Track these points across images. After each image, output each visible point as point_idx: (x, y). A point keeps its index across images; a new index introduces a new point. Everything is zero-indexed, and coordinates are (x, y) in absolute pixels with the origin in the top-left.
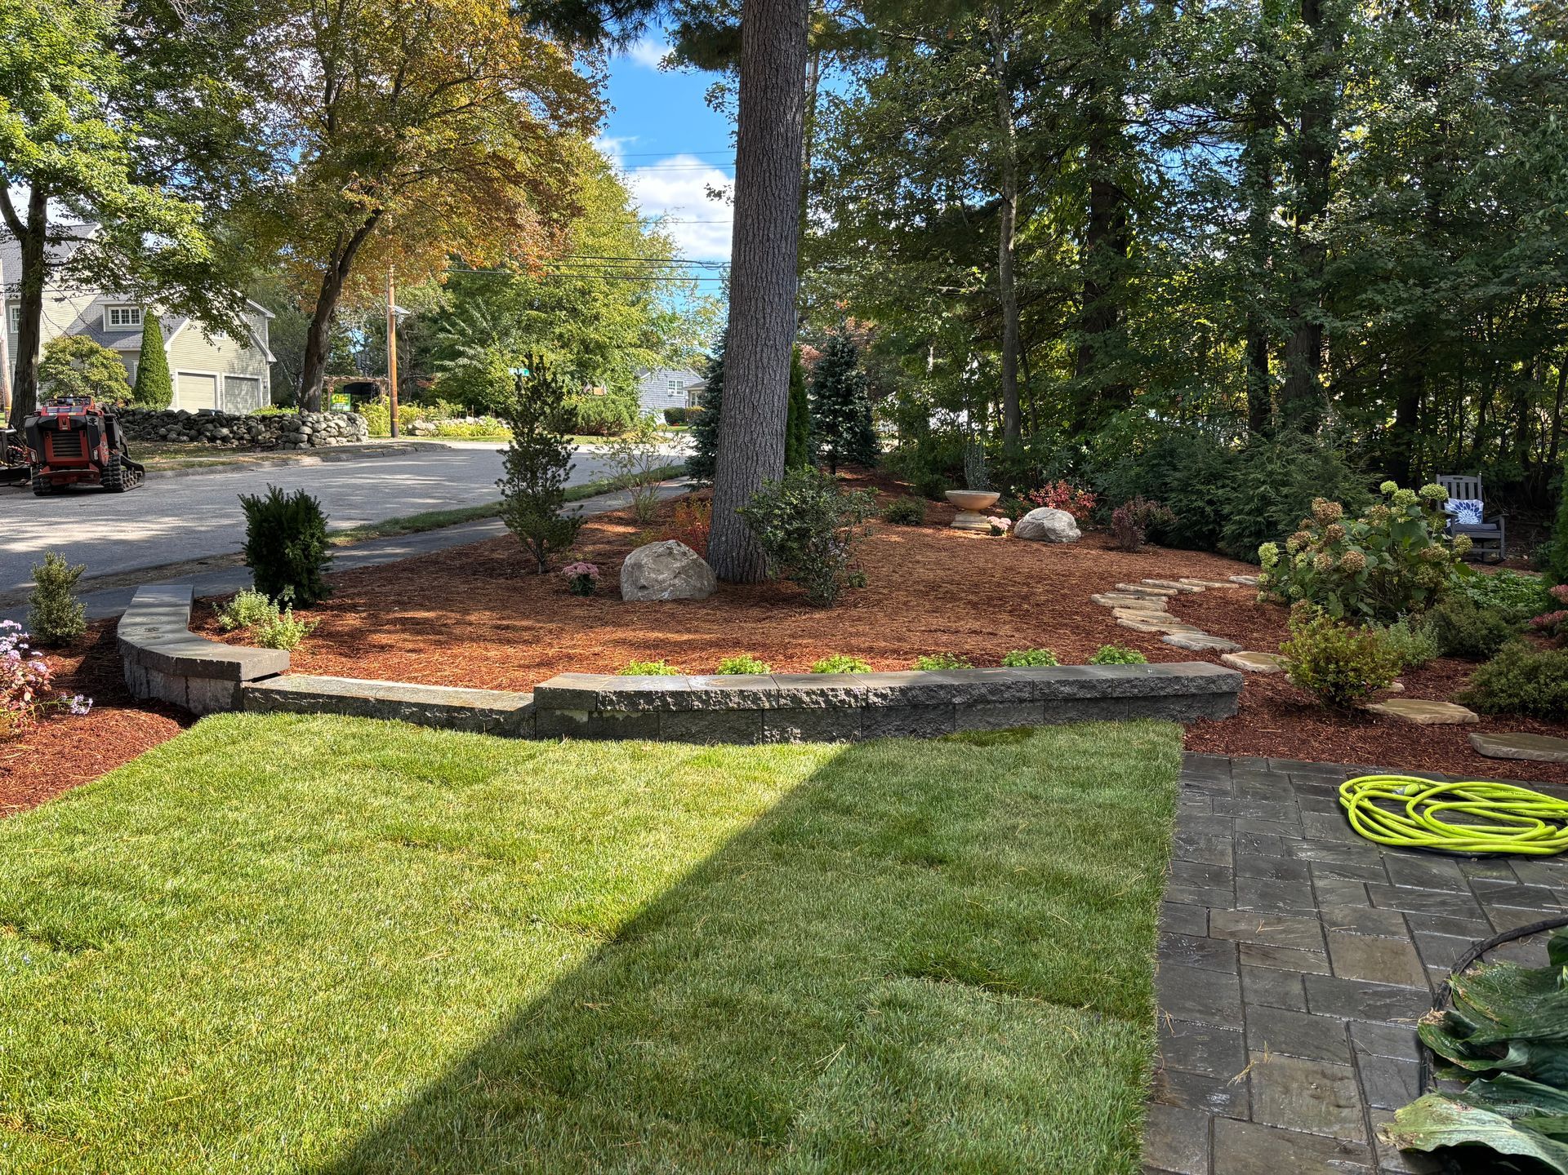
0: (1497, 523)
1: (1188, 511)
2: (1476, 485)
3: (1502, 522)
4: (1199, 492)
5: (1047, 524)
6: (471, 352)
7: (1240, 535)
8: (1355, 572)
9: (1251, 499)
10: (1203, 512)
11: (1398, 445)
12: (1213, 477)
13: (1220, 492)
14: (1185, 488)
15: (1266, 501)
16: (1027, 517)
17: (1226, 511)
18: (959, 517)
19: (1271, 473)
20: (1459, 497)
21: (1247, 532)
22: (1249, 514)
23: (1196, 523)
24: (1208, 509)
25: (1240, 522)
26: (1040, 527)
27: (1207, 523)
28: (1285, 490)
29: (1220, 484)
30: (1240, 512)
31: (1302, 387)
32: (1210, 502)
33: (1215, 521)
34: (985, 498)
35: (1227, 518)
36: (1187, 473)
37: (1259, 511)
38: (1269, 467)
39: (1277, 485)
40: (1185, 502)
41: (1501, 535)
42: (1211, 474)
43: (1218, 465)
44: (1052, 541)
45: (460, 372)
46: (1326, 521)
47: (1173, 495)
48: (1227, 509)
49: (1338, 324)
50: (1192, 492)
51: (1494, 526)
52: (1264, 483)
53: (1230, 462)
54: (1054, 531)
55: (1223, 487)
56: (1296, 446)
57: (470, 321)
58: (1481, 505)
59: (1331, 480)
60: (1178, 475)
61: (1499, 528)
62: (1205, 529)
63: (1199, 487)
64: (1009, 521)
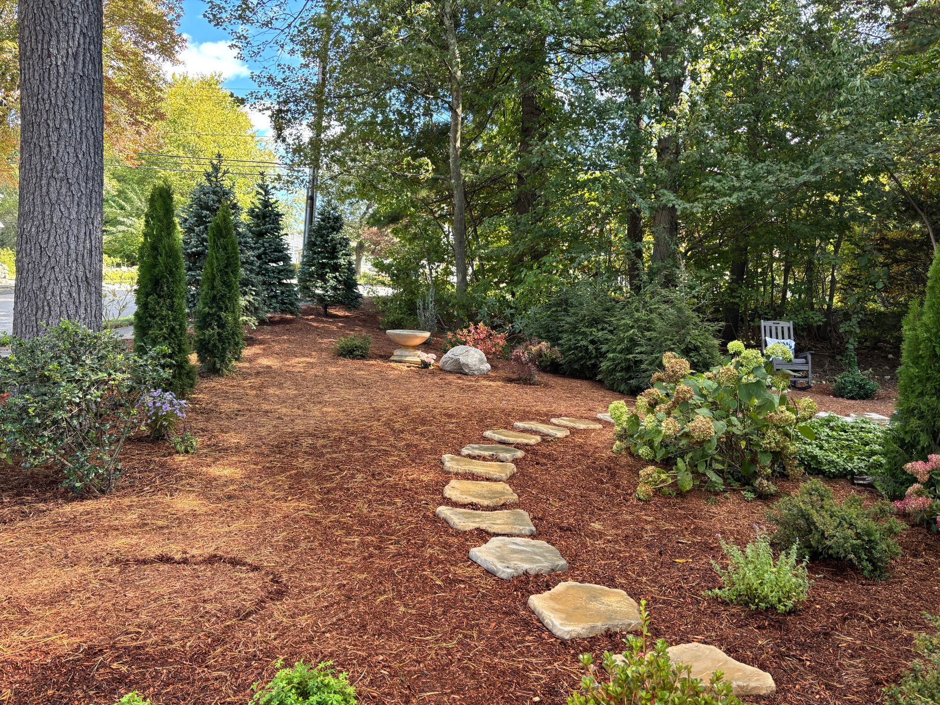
0: (806, 358)
1: (576, 348)
2: (789, 329)
3: (809, 357)
4: (584, 333)
5: (463, 360)
6: (128, 222)
7: (614, 370)
8: (704, 441)
9: (621, 341)
10: (587, 349)
11: (734, 297)
12: (595, 322)
13: (600, 334)
14: (574, 330)
15: (633, 342)
16: (449, 354)
17: (603, 350)
18: (397, 352)
19: (637, 320)
20: (777, 338)
21: (619, 368)
22: (621, 352)
23: (582, 358)
24: (591, 347)
25: (613, 359)
26: (457, 361)
27: (590, 358)
28: (647, 334)
29: (600, 327)
30: (614, 351)
31: (664, 253)
32: (593, 342)
33: (596, 357)
34: (417, 337)
35: (603, 355)
36: (574, 318)
37: (629, 350)
38: (637, 315)
39: (643, 329)
40: (573, 341)
41: (809, 367)
42: (594, 319)
43: (599, 312)
44: (466, 374)
45: (120, 235)
46: (675, 378)
47: (565, 335)
48: (604, 348)
49: (688, 205)
50: (579, 333)
51: (803, 360)
52: (632, 327)
53: (608, 310)
54: (467, 365)
55: (603, 329)
56: (657, 298)
57: (127, 199)
58: (793, 344)
59: (683, 327)
60: (569, 319)
61: (807, 363)
62: (589, 363)
63: (584, 329)
64: (434, 356)
